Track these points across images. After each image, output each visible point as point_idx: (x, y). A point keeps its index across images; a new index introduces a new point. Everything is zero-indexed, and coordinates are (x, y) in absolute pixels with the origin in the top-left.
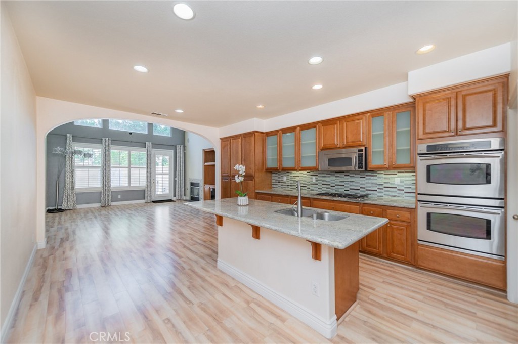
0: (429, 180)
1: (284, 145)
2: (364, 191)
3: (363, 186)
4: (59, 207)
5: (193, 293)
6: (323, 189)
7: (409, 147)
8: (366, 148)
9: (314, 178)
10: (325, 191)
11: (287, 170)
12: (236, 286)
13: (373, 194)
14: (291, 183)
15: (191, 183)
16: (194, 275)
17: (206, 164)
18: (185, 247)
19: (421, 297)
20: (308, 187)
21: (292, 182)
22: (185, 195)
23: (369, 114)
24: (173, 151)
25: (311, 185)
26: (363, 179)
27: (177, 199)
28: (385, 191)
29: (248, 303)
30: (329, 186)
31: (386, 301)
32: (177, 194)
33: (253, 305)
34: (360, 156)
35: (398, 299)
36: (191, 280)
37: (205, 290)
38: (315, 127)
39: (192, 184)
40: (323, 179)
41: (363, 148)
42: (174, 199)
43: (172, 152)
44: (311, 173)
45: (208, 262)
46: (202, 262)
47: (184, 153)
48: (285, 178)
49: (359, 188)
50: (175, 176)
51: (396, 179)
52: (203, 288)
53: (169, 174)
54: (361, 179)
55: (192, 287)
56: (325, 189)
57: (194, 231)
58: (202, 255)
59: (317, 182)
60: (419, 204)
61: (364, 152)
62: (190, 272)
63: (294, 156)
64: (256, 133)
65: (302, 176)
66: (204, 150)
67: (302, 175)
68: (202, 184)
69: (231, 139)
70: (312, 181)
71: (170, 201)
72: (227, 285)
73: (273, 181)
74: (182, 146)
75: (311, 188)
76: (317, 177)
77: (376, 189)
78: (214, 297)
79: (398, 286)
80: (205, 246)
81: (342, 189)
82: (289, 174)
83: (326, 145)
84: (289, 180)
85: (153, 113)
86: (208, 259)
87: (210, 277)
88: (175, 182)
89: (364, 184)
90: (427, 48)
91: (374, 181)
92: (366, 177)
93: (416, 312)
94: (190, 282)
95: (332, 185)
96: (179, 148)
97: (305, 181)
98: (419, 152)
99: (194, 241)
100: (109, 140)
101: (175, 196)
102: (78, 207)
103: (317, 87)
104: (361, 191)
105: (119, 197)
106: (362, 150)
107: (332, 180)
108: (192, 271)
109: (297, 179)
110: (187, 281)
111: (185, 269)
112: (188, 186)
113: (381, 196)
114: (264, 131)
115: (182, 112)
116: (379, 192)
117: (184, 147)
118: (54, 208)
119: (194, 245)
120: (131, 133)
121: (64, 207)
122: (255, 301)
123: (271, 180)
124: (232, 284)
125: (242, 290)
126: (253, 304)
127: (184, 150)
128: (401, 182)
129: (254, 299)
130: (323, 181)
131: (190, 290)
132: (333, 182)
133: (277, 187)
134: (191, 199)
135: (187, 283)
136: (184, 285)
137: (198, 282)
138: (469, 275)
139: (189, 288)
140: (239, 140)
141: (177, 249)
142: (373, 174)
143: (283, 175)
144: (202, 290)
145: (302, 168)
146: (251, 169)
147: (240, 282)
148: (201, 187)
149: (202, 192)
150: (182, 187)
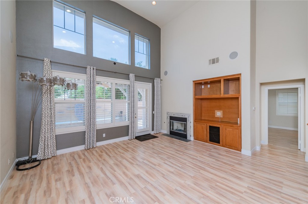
4: (34, 157)
15: (171, 117)
22: (161, 129)
24: (151, 84)
42: (152, 133)
53: (149, 108)
68: (191, 119)
100: (94, 69)
101: (153, 130)
102: (60, 152)
105: (104, 135)
112: (166, 120)
118: (27, 158)
120: (115, 63)
121: (39, 156)
134: (170, 134)
148: (191, 123)
149: (191, 128)
150: (159, 120)
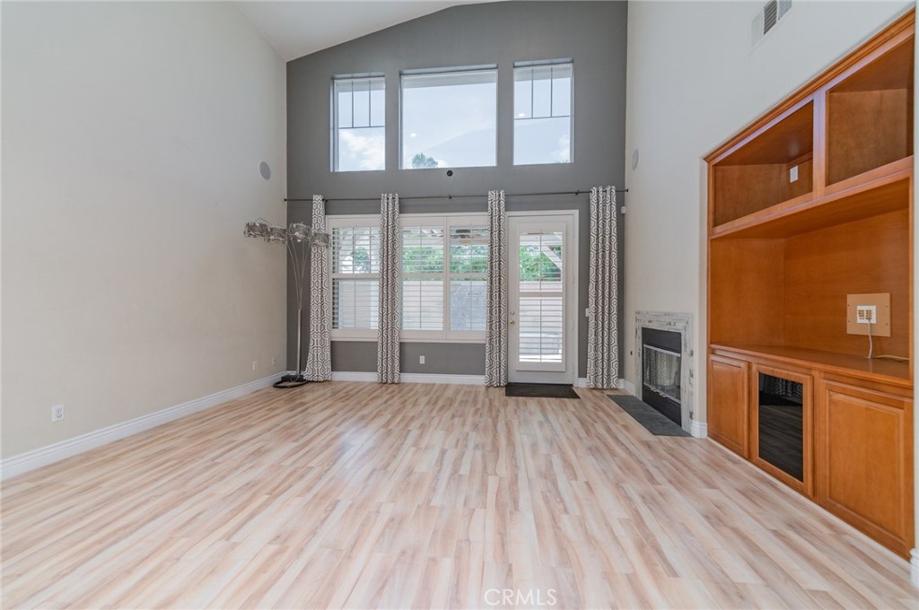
15: (645, 331)
22: (621, 376)
24: (576, 212)
27: (592, 386)
32: (591, 367)
39: (650, 337)
42: (579, 386)
43: (573, 216)
47: (622, 216)
50: (584, 303)
53: (566, 294)
68: (695, 338)
71: (566, 391)
74: (611, 190)
88: (583, 322)
96: (603, 199)
100: (394, 198)
101: (582, 373)
105: (422, 360)
112: (634, 344)
117: (621, 193)
120: (450, 173)
127: (621, 202)
134: (643, 399)
148: (692, 354)
149: (693, 380)
150: (609, 342)
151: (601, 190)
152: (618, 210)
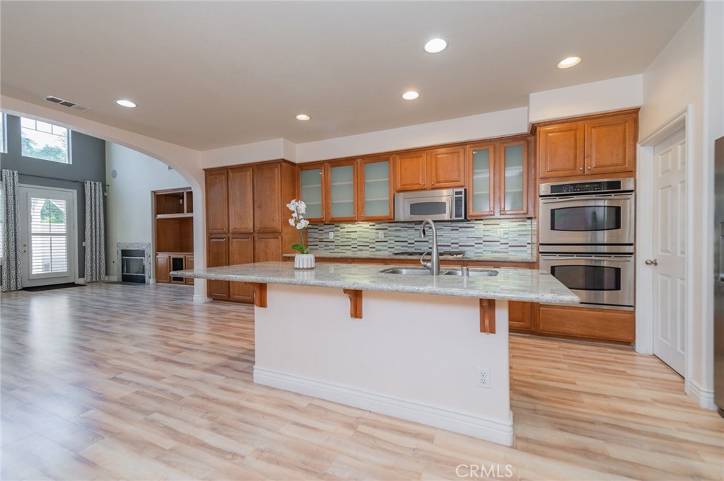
0: (553, 228)
1: (333, 184)
2: (457, 248)
3: (456, 241)
5: (229, 436)
6: (396, 248)
7: (521, 190)
8: (465, 190)
9: (381, 232)
10: (399, 250)
11: (335, 222)
12: (310, 404)
13: (469, 250)
14: (342, 242)
15: (123, 251)
16: (211, 405)
17: (159, 216)
18: (157, 359)
19: (566, 366)
20: (371, 246)
21: (345, 240)
22: (107, 273)
23: (468, 146)
24: (75, 192)
25: (377, 244)
26: (455, 232)
27: (89, 280)
28: (485, 246)
29: (352, 426)
30: (406, 244)
31: (534, 378)
32: (88, 272)
33: (362, 428)
34: (458, 201)
35: (545, 373)
36: (209, 415)
37: (252, 424)
38: (387, 159)
39: (125, 253)
40: (398, 234)
41: (463, 190)
42: (81, 281)
43: (74, 194)
44: (377, 226)
45: (227, 377)
46: (218, 379)
47: (105, 198)
48: (331, 236)
49: (449, 244)
50: (82, 238)
51: (499, 230)
52: (246, 423)
53: (68, 235)
54: (453, 232)
55: (219, 427)
56: (400, 247)
57: (159, 329)
58: (207, 366)
59: (386, 239)
60: (542, 258)
61: (463, 196)
62: (198, 401)
63: (352, 201)
64: (284, 164)
65: (362, 231)
66: (154, 192)
67: (362, 229)
68: (150, 251)
69: (230, 171)
70: (378, 238)
71: (72, 285)
72: (293, 408)
73: (309, 240)
74: (99, 185)
75: (377, 248)
76: (386, 231)
77: (473, 244)
78: (280, 434)
79: (532, 359)
80: (204, 351)
81: (426, 246)
82: (339, 228)
83: (405, 185)
84: (338, 238)
85: (52, 100)
86: (226, 372)
87: (247, 400)
88: (82, 251)
89: (457, 239)
90: (569, 62)
91: (470, 235)
92: (459, 229)
93: (575, 384)
94: (211, 419)
95: (409, 241)
96: (93, 187)
97: (368, 238)
98: (541, 194)
99: (174, 346)
101: (82, 275)
103: (411, 95)
104: (452, 248)
106: (461, 193)
107: (410, 235)
108: (203, 398)
109: (353, 235)
110: (202, 417)
111: (182, 397)
112: (116, 257)
113: (479, 253)
114: (297, 161)
115: (132, 105)
116: (477, 248)
117: (105, 187)
119: (179, 352)
122: (362, 421)
123: (307, 238)
124: (303, 403)
125: (326, 410)
126: (361, 426)
127: (104, 190)
128: (504, 234)
129: (358, 418)
130: (396, 236)
131: (220, 433)
132: (412, 237)
133: (317, 249)
134: (124, 280)
135: (205, 422)
136: (198, 426)
137: (228, 415)
138: (598, 333)
139: (214, 429)
140: (248, 173)
141: (143, 366)
142: (468, 225)
143: (328, 231)
144: (247, 427)
145: (367, 217)
146: (273, 220)
147: (314, 398)
148: (150, 256)
149: (150, 266)
150: (100, 259)
151: (93, 183)
152: (103, 194)
